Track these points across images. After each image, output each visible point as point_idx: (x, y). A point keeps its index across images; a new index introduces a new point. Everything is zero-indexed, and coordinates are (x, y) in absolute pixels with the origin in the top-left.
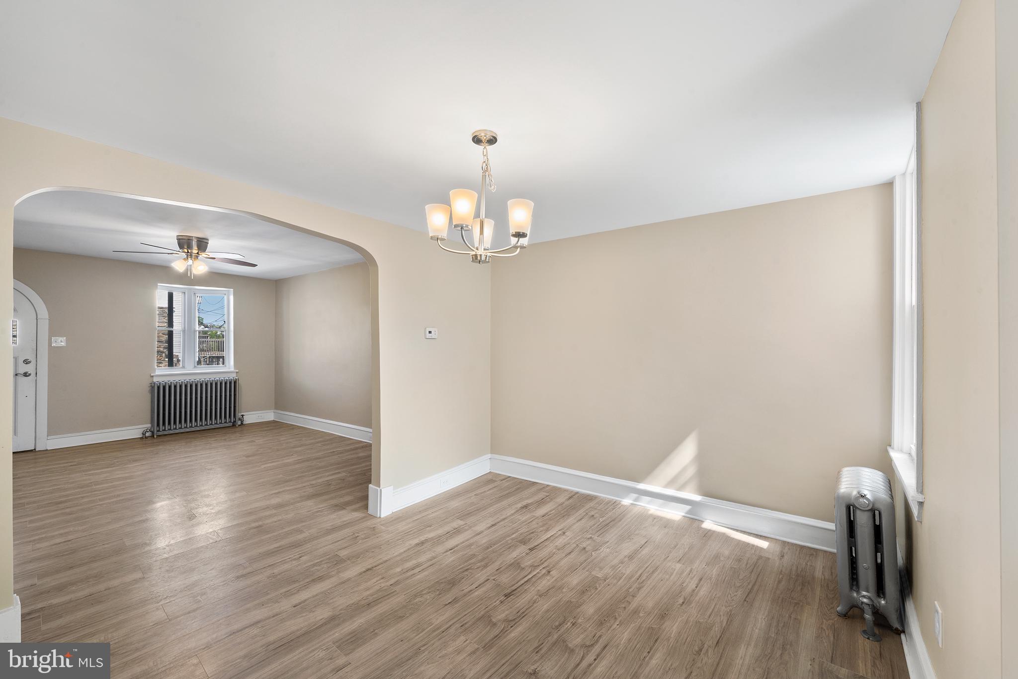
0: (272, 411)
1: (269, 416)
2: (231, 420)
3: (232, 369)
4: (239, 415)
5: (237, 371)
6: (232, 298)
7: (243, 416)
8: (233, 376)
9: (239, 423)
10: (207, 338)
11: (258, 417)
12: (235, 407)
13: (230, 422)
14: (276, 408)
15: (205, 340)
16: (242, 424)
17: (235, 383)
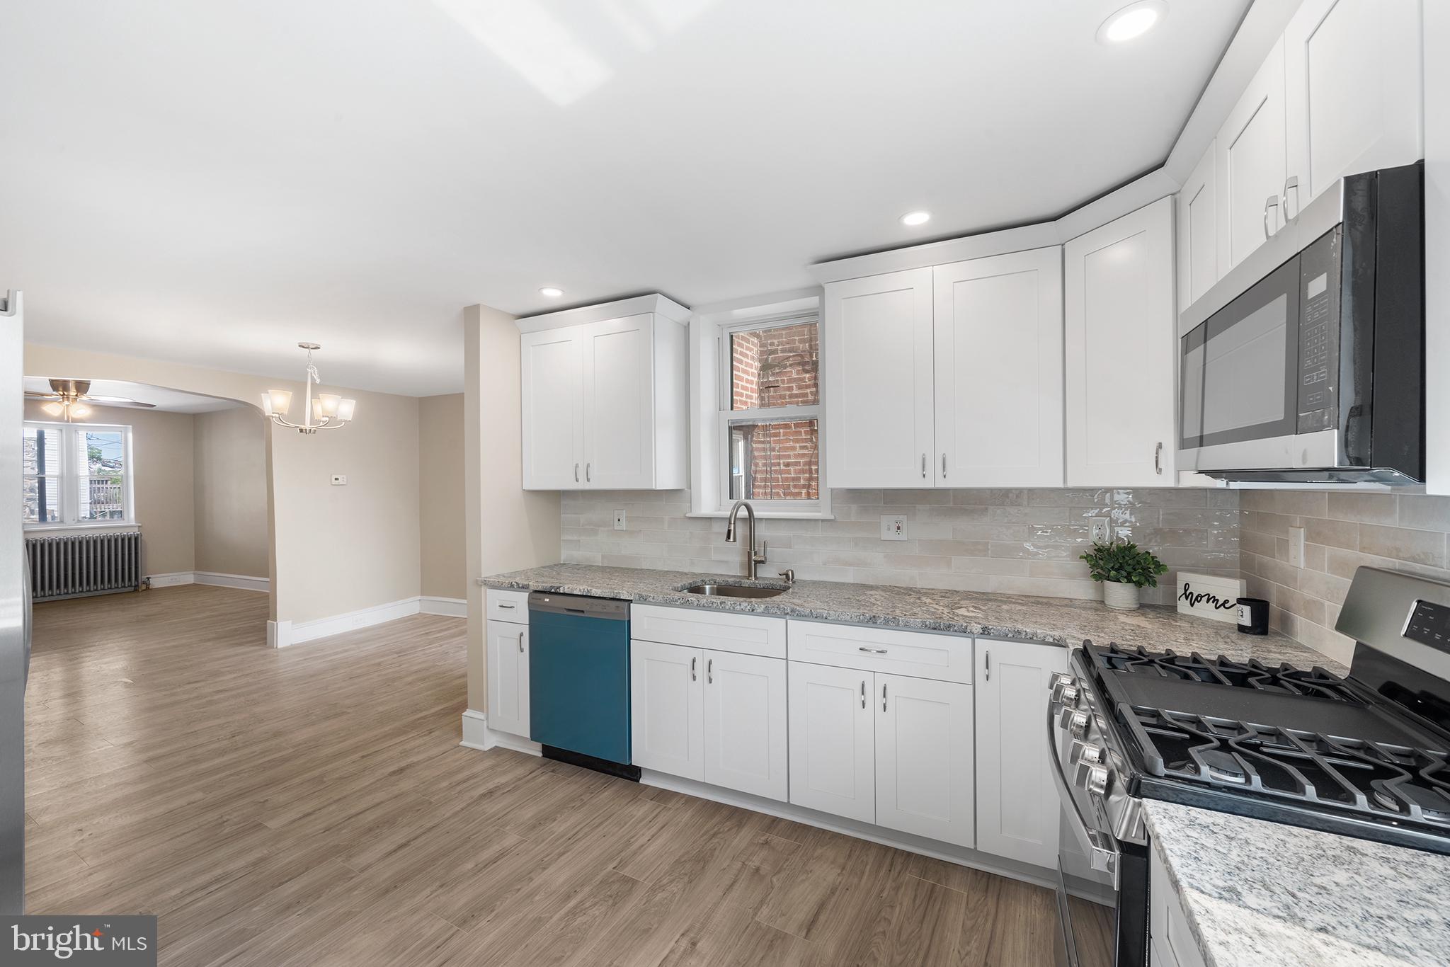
0: (192, 572)
1: (188, 578)
2: (131, 584)
3: (133, 523)
4: (143, 578)
5: (140, 525)
6: (130, 436)
7: (148, 578)
8: (131, 532)
9: (144, 587)
10: (106, 483)
11: (172, 579)
12: (136, 568)
13: (131, 586)
14: (196, 569)
15: (102, 486)
16: (148, 588)
17: (136, 539)
